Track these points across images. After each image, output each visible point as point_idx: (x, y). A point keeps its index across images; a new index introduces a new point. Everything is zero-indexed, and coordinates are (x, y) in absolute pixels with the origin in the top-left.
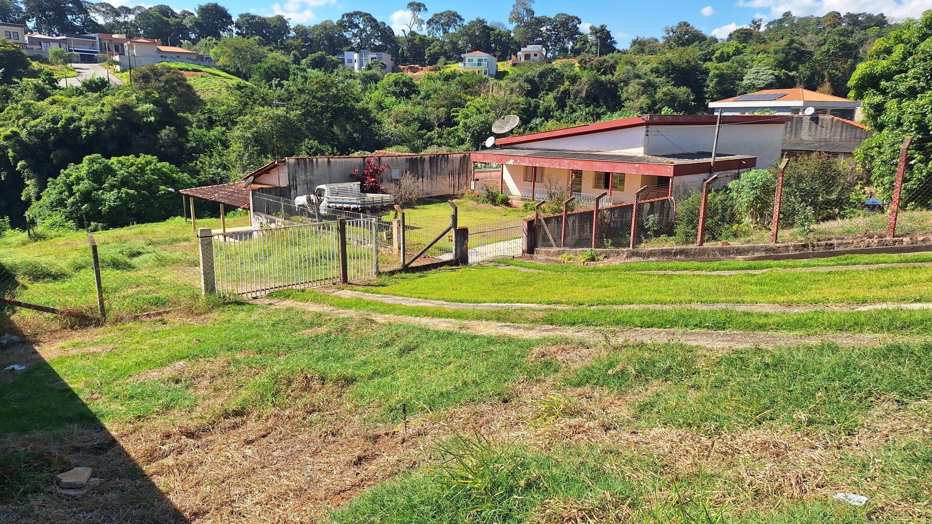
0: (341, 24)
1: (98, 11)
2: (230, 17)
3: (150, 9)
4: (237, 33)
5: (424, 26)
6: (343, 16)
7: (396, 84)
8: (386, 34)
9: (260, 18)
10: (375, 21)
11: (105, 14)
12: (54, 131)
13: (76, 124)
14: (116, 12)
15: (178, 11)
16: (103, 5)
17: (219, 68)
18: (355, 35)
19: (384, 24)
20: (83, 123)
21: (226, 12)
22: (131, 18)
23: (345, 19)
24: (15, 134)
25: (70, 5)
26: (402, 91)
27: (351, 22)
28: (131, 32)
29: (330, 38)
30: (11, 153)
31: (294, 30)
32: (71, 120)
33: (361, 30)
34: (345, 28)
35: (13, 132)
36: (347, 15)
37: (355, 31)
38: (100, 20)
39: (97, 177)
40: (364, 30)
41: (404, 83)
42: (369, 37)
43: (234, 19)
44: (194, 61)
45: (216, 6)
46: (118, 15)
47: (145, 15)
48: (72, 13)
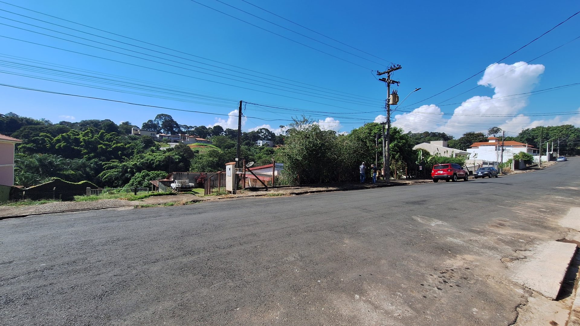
0: (258, 131)
1: (183, 127)
2: (223, 129)
3: (199, 127)
4: (225, 134)
5: (285, 133)
6: (259, 129)
7: (267, 151)
8: (273, 135)
9: (232, 130)
10: (269, 131)
11: (185, 128)
12: (147, 163)
13: (154, 161)
14: (188, 128)
15: (207, 127)
16: (185, 126)
17: (213, 145)
18: (262, 135)
19: (272, 132)
20: (155, 161)
21: (222, 128)
22: (193, 129)
23: (259, 130)
24: (136, 164)
25: (175, 125)
26: (268, 153)
27: (261, 131)
28: (192, 133)
29: (254, 136)
30: (135, 171)
31: (243, 133)
32: (152, 160)
33: (265, 134)
34: (260, 133)
35: (135, 163)
36: (260, 129)
37: (263, 134)
38: (183, 130)
39: (144, 177)
40: (266, 134)
41: (270, 151)
42: (267, 136)
43: (224, 130)
44: (206, 143)
45: (219, 126)
46: (189, 128)
47: (197, 129)
48: (175, 128)
